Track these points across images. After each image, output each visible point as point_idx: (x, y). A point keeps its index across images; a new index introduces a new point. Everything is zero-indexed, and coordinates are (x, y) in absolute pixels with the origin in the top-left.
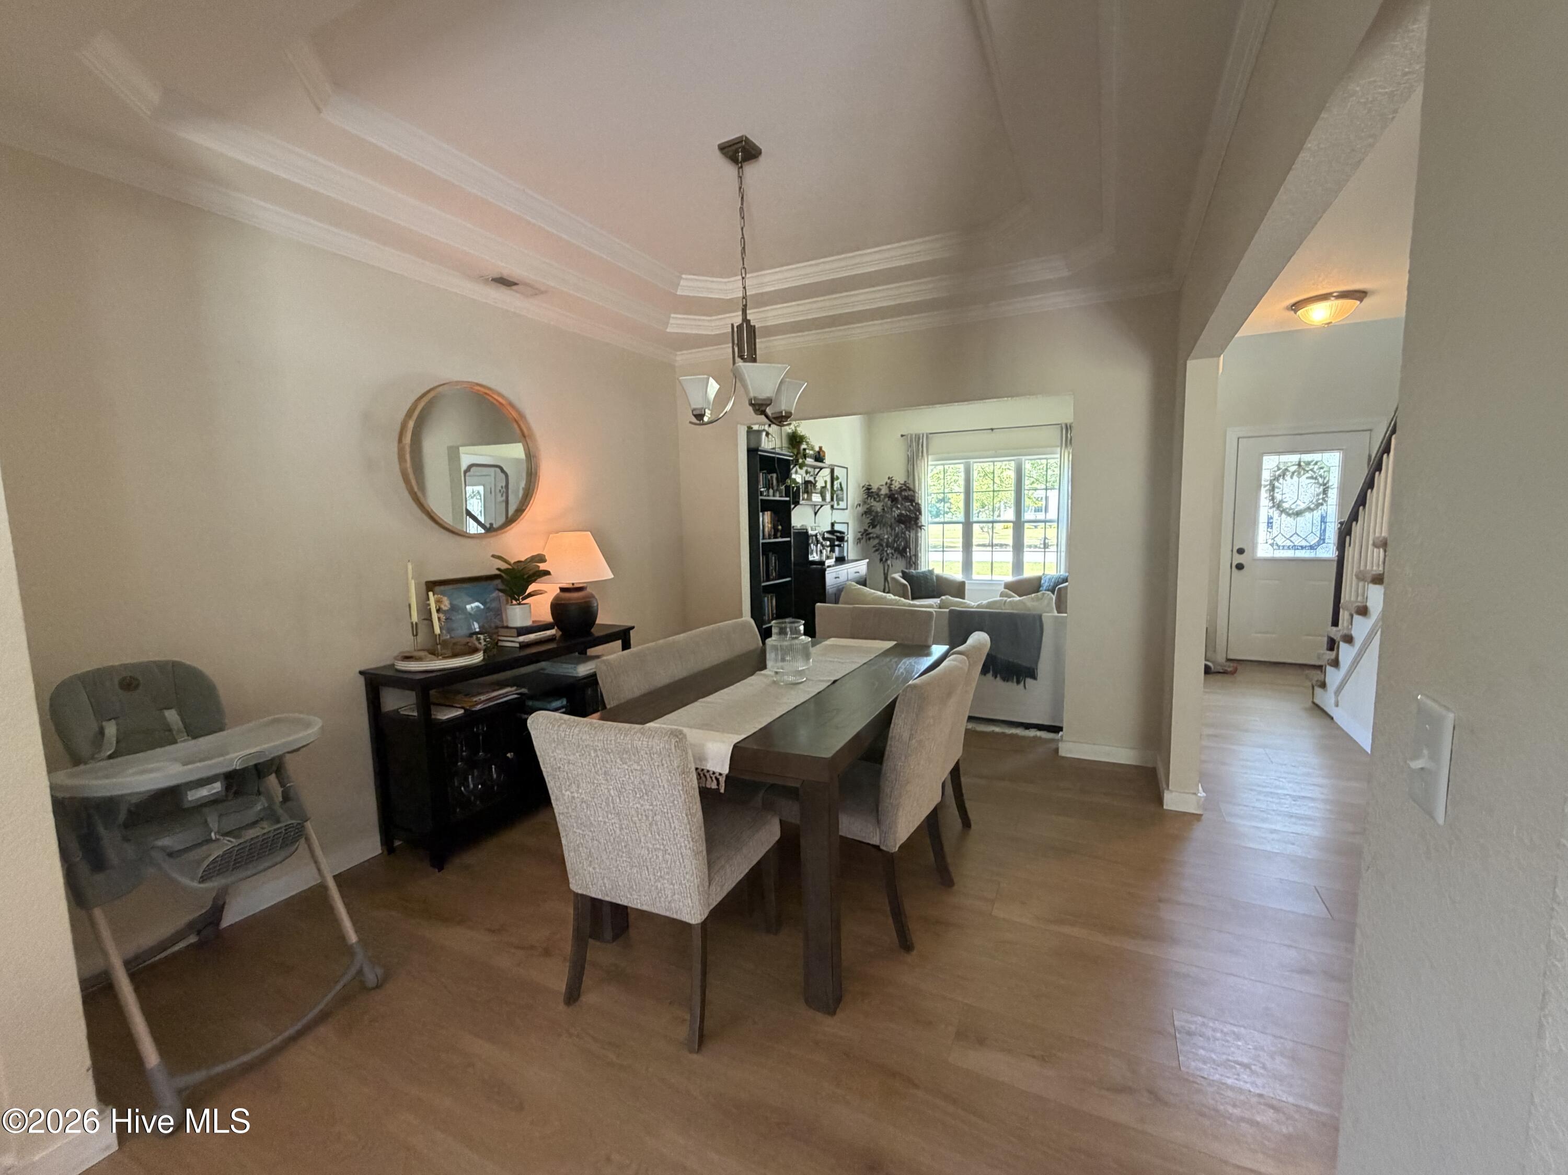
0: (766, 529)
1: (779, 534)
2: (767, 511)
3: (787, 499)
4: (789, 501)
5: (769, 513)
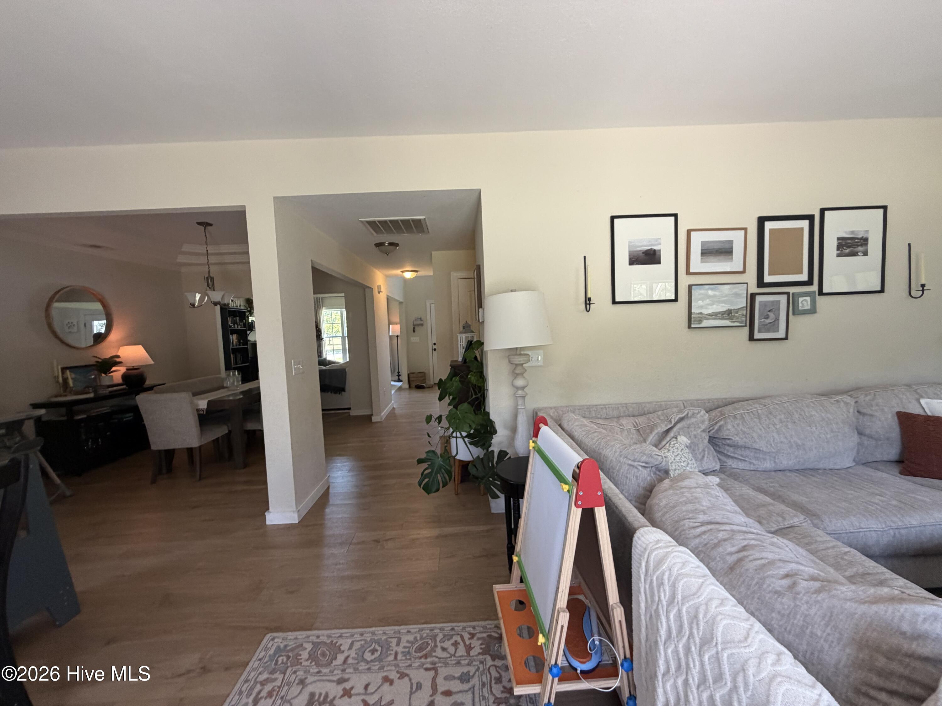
0: (234, 343)
1: (241, 344)
2: (234, 334)
3: (245, 328)
4: (246, 330)
5: (235, 335)
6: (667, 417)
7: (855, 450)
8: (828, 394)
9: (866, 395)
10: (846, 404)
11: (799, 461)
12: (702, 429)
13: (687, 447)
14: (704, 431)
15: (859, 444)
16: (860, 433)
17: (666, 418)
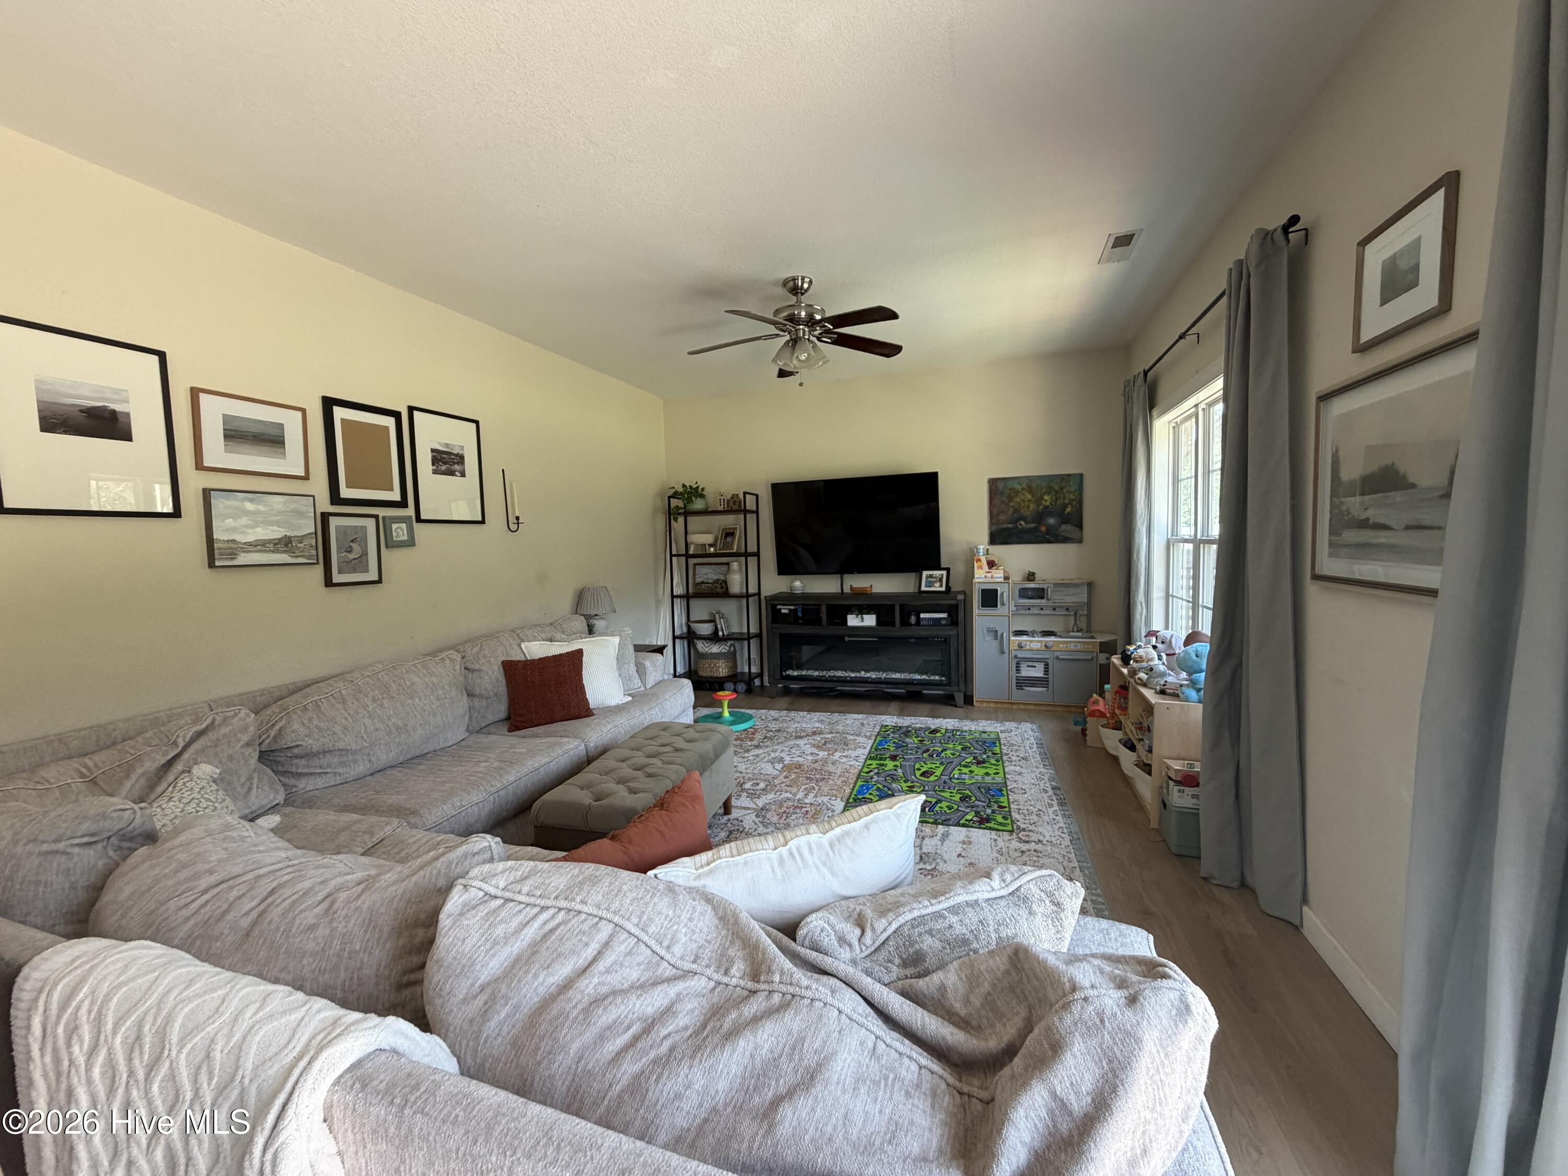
6: (167, 736)
7: (467, 717)
8: (433, 654)
9: (473, 647)
10: (452, 660)
11: (402, 750)
12: (242, 743)
13: (214, 781)
14: (247, 744)
15: (471, 708)
16: (470, 695)
17: (166, 740)
